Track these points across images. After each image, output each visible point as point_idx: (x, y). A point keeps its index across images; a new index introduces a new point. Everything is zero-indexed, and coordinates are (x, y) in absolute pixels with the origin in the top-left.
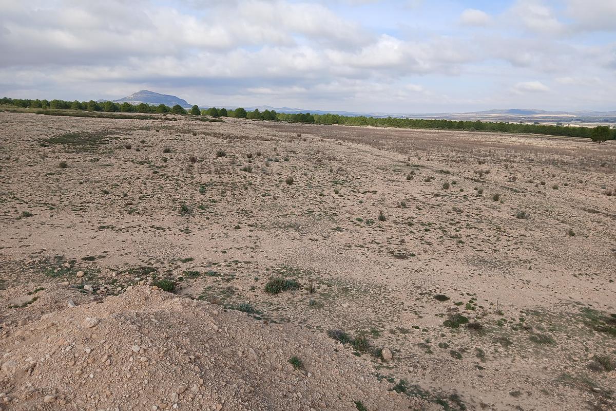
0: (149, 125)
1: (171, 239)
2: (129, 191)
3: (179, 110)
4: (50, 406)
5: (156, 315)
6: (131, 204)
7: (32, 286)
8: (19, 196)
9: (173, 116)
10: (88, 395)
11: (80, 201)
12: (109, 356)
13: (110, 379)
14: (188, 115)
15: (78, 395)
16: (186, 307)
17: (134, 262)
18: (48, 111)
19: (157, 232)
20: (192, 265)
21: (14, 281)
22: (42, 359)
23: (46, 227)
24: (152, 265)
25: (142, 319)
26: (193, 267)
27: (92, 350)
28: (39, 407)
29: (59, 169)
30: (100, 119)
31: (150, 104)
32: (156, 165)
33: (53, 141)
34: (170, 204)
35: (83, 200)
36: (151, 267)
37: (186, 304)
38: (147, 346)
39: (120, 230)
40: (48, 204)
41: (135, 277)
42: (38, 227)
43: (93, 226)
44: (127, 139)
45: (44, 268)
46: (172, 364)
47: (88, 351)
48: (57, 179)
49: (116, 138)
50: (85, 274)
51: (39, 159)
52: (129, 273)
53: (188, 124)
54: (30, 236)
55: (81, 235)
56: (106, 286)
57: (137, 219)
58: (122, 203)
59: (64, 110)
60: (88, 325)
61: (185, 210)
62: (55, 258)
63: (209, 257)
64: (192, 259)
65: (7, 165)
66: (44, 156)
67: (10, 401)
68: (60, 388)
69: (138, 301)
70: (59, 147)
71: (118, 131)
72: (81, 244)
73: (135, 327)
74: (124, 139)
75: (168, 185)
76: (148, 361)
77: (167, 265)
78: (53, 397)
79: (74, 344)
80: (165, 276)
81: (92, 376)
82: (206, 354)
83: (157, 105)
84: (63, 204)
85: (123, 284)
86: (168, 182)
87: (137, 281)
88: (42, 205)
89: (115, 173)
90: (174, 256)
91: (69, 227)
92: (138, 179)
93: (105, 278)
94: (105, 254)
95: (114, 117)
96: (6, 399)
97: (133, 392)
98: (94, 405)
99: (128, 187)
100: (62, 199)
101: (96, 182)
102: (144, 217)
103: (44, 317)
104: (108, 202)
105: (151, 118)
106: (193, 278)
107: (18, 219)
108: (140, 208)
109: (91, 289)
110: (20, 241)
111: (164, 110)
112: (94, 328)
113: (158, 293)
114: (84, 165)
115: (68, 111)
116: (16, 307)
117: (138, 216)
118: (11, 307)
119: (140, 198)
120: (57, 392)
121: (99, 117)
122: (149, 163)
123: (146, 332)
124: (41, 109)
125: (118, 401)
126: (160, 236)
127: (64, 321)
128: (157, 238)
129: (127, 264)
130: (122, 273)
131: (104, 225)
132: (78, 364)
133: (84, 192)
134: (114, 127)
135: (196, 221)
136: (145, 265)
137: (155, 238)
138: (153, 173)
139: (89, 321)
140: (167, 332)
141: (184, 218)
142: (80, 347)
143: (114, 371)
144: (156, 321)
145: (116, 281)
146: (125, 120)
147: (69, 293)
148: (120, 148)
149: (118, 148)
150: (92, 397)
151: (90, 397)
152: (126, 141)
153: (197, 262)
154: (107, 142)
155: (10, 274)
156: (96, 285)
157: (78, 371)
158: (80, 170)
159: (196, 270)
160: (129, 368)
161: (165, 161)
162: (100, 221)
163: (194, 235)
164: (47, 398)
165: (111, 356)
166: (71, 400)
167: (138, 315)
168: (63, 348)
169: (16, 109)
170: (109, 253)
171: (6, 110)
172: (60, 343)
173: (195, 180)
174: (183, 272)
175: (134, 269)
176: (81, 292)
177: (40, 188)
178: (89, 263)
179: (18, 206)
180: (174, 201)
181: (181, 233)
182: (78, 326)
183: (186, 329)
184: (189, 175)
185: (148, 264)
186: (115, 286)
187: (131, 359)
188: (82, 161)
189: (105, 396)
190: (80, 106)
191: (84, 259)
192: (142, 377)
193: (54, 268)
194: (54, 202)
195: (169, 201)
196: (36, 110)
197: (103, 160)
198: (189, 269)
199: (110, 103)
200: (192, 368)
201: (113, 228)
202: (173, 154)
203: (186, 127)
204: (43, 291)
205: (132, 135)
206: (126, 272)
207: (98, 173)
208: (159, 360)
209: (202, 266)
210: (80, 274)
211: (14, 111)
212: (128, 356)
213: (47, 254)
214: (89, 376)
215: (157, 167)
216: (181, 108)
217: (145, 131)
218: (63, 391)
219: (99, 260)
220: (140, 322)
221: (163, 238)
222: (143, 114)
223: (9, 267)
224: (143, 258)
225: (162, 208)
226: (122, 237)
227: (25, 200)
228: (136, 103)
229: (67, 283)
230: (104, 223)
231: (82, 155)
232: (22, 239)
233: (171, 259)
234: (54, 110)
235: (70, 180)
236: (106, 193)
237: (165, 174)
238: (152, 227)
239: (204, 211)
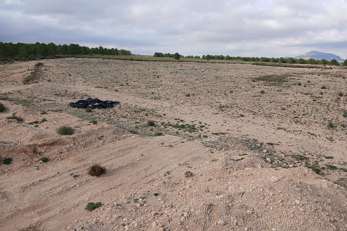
0: (314, 71)
1: (320, 142)
2: (297, 110)
3: (334, 62)
4: (250, 216)
5: (311, 186)
6: (298, 117)
7: (241, 152)
8: (239, 106)
9: (330, 66)
10: (269, 218)
11: (269, 112)
12: (282, 201)
13: (281, 214)
14: (340, 66)
15: (263, 216)
16: (330, 187)
17: (295, 151)
18: (258, 63)
19: (311, 136)
20: (332, 162)
21: (233, 147)
22: (248, 191)
23: (250, 123)
24: (306, 155)
25: (302, 186)
26: (333, 163)
27: (273, 195)
28: (244, 214)
29: (260, 94)
30: (285, 68)
31: (316, 59)
32: (315, 96)
33: (259, 79)
34: (322, 121)
35: (271, 112)
36: (305, 156)
37: (330, 185)
38: (304, 203)
39: (289, 131)
40: (253, 111)
41: (295, 160)
42: (247, 123)
43: (274, 126)
44: (299, 79)
45: (247, 144)
46: (318, 218)
47: (271, 194)
48: (258, 99)
49: (293, 79)
50: (268, 152)
51: (251, 88)
52: (292, 157)
53: (340, 72)
54: (242, 126)
55: (268, 130)
56: (278, 161)
57: (300, 127)
58: (293, 116)
59: (266, 63)
60: (273, 181)
61: (331, 126)
62: (253, 140)
63: (345, 159)
64: (332, 157)
65: (236, 90)
66: (254, 87)
67: (232, 206)
68: (255, 208)
69: (300, 175)
70: (261, 82)
71: (295, 75)
72: (267, 135)
73: (298, 189)
74: (298, 79)
75: (322, 109)
76: (304, 211)
77: (315, 158)
78: (252, 212)
79: (264, 188)
80: (314, 164)
81: (271, 208)
82: (341, 220)
83: (320, 59)
84: (260, 113)
85: (288, 162)
86: (322, 107)
87: (296, 163)
88: (250, 112)
89: (290, 99)
90: (320, 153)
91: (262, 125)
92: (303, 103)
93: (278, 156)
94: (279, 143)
95: (293, 67)
96: (230, 204)
97: (293, 226)
98: (271, 224)
99: (297, 107)
100: (260, 110)
101: (279, 103)
102: (304, 126)
103: (246, 169)
104: (284, 115)
105: (315, 67)
106: (332, 170)
107: (238, 117)
108: (303, 120)
109: (270, 161)
110: (238, 128)
111: (325, 62)
112: (276, 183)
113: (312, 174)
114: (273, 93)
115: (268, 63)
116: (233, 160)
117: (301, 125)
118: (231, 160)
119: (303, 115)
120: (253, 210)
121: (285, 66)
122: (311, 94)
123: (305, 194)
124: (254, 62)
125: (284, 228)
126: (313, 139)
127: (257, 174)
128: (311, 140)
129: (291, 151)
130: (287, 156)
131: (280, 127)
132: (266, 199)
133: (272, 107)
134: (292, 72)
135: (338, 134)
136: (302, 154)
137: (310, 140)
138: (313, 101)
139: (274, 179)
140: (317, 198)
141: (330, 131)
142: (267, 191)
143: (284, 210)
144: (311, 190)
145: (284, 159)
146: (299, 68)
147: (258, 160)
148: (295, 84)
149: (294, 85)
150: (270, 220)
151: (269, 219)
152: (298, 81)
153: (336, 160)
154: (287, 81)
155: (231, 143)
156: (272, 159)
157: (265, 203)
158: (271, 95)
159: (334, 165)
160: (292, 212)
161: (322, 94)
162: (279, 124)
163: (335, 142)
164: (248, 211)
165: (283, 201)
166: (260, 217)
167: (300, 183)
168: (259, 189)
169: (242, 62)
170: (281, 143)
171: (238, 63)
172: (257, 185)
173: (341, 107)
174: (326, 164)
175: (295, 155)
176: (265, 161)
177: (250, 103)
178: (270, 146)
179: (238, 111)
180: (325, 119)
181: (326, 140)
182: (267, 179)
183: (329, 201)
184: (337, 104)
185: (304, 155)
186: (283, 162)
187: (294, 207)
188: (272, 91)
189: (277, 222)
190: (275, 61)
191: (268, 144)
192: (300, 219)
193: (252, 145)
194: (256, 111)
195: (321, 119)
196: (252, 62)
197: (284, 90)
198: (329, 163)
199: (291, 58)
200: (331, 226)
201: (285, 129)
202: (327, 90)
203: (338, 74)
204: (247, 156)
205: (302, 77)
206: (290, 156)
207: (281, 98)
208: (311, 213)
209: (339, 164)
210: (265, 151)
211: (242, 63)
212: (293, 204)
213: (249, 137)
214: (270, 208)
215: (316, 97)
216: (336, 61)
217: (311, 75)
218: (256, 210)
219: (276, 146)
220: (302, 188)
221: (315, 140)
222: (310, 65)
223: (231, 140)
224: (301, 150)
225: (316, 122)
226: (290, 135)
227: (242, 108)
228: (307, 59)
229: (258, 154)
230: (281, 126)
231: (273, 87)
232: (238, 127)
233: (318, 155)
234: (261, 62)
235: (265, 100)
236: (284, 109)
237: (320, 102)
238: (308, 133)
239: (344, 128)
